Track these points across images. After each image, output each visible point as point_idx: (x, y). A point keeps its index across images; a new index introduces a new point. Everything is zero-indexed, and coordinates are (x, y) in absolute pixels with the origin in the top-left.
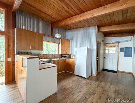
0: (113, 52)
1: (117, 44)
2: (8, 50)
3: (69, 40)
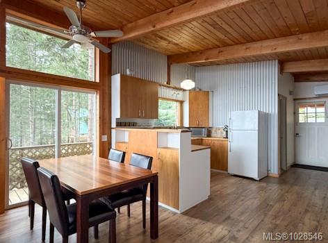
0: (319, 120)
2: (103, 120)
3: (207, 93)
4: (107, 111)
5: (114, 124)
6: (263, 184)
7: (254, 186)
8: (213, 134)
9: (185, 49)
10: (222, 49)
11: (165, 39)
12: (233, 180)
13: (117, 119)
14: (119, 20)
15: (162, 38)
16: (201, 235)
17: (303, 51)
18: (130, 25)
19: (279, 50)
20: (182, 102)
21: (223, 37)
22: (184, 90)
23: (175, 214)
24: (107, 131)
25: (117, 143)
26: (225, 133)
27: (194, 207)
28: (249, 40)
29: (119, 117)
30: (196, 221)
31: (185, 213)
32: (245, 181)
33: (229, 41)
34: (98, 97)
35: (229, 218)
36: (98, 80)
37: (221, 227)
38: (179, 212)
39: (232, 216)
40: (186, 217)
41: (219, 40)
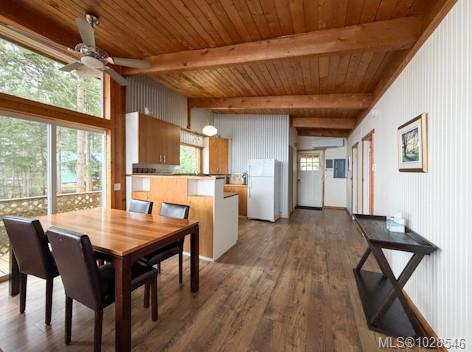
0: (315, 169)
1: (321, 152)
2: (116, 165)
3: (226, 141)
4: (120, 155)
5: (129, 170)
6: (278, 225)
7: (271, 228)
8: (232, 181)
9: (208, 94)
10: (244, 98)
11: (190, 80)
12: (254, 224)
13: (134, 165)
14: (141, 49)
15: (187, 78)
16: (240, 279)
17: (309, 109)
18: (153, 57)
19: (295, 106)
20: (201, 149)
21: (248, 87)
22: (205, 136)
23: (209, 263)
24: (120, 179)
25: (134, 192)
26: (243, 180)
27: (225, 254)
28: (271, 93)
29: (136, 161)
30: (232, 266)
31: (219, 261)
32: (264, 224)
33: (253, 92)
34: (109, 138)
35: (259, 259)
36: (108, 117)
37: (256, 268)
38: (212, 260)
39: (262, 256)
40: (220, 265)
41: (244, 89)
